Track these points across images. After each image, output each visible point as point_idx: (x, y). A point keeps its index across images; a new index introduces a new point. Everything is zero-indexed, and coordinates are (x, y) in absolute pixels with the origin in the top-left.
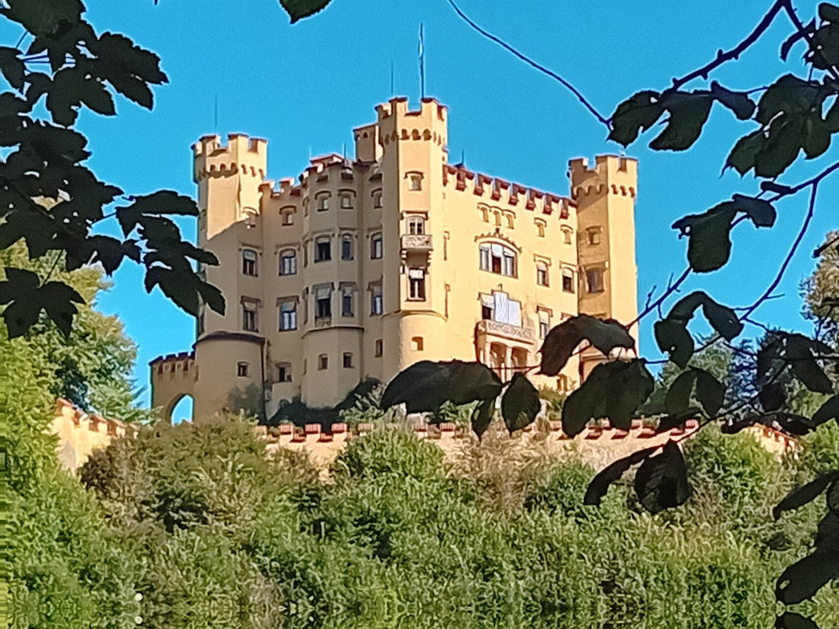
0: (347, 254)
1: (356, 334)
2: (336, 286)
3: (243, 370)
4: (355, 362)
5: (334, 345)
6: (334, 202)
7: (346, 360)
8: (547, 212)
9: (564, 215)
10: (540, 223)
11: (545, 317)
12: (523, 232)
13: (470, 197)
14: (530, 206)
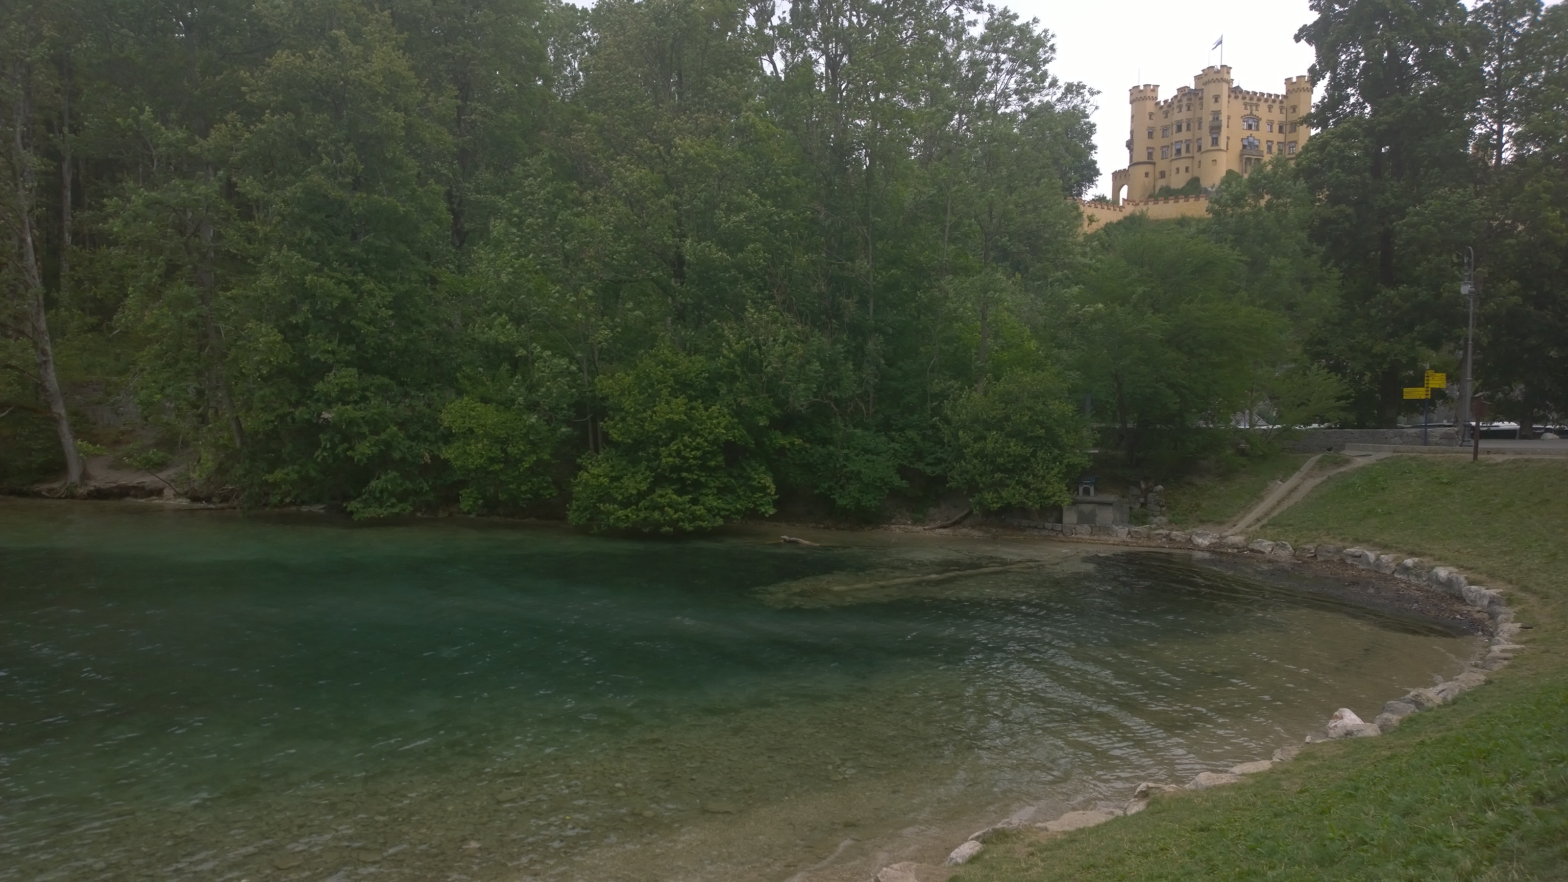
1: (1191, 160)
2: (1184, 141)
3: (1147, 174)
4: (1190, 170)
5: (1182, 164)
6: (1184, 109)
7: (1187, 169)
8: (1274, 101)
9: (1281, 102)
10: (1270, 107)
11: (1270, 144)
12: (1262, 112)
13: (1240, 101)
14: (1266, 101)
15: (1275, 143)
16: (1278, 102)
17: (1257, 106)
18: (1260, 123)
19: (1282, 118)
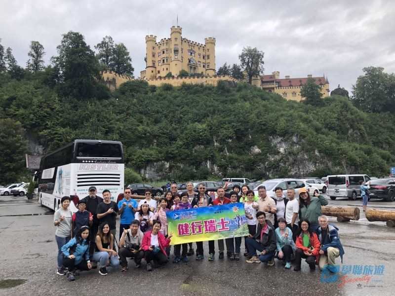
0: (167, 53)
1: (168, 65)
2: (165, 58)
3: (152, 72)
5: (165, 67)
6: (165, 44)
7: (167, 69)
8: (201, 46)
9: (203, 47)
10: (199, 48)
12: (196, 49)
13: (187, 44)
14: (198, 45)
15: (202, 63)
17: (194, 47)
18: (195, 54)
19: (204, 53)
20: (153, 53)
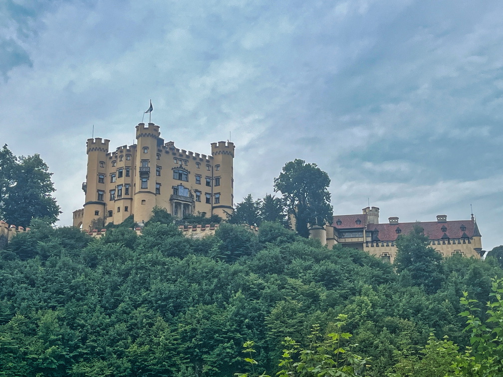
0: (127, 175)
1: (129, 201)
2: (124, 185)
3: (97, 213)
4: (129, 209)
5: (121, 204)
6: (124, 158)
7: (126, 209)
8: (201, 160)
9: (208, 161)
10: (198, 164)
11: (198, 194)
12: (191, 167)
13: (171, 156)
14: (194, 158)
15: (203, 193)
16: (205, 161)
17: (186, 161)
18: (189, 175)
19: (209, 174)
20: (100, 174)
